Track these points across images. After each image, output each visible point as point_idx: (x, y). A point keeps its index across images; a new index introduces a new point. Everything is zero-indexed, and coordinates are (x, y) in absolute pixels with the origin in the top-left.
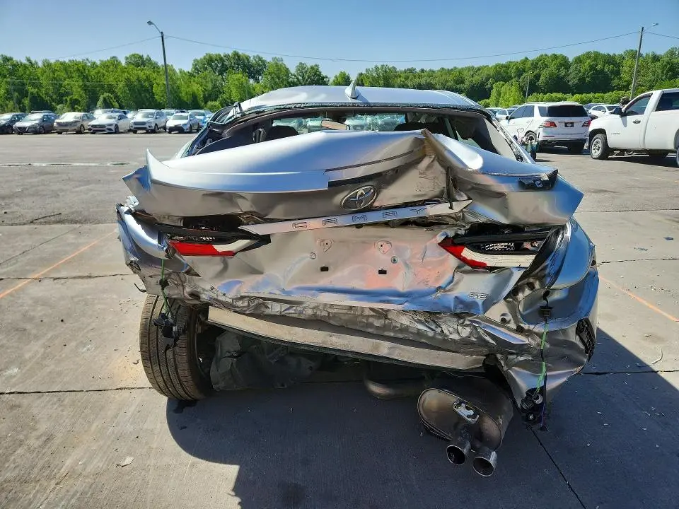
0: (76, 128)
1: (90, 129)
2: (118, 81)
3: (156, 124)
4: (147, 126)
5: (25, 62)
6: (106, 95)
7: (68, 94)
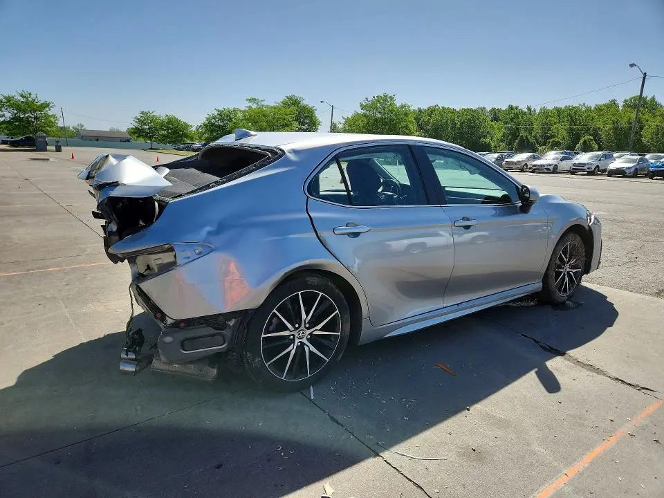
0: (519, 166)
1: (530, 168)
2: (605, 123)
3: (598, 166)
4: (586, 168)
5: (525, 110)
6: (587, 137)
7: (553, 136)
